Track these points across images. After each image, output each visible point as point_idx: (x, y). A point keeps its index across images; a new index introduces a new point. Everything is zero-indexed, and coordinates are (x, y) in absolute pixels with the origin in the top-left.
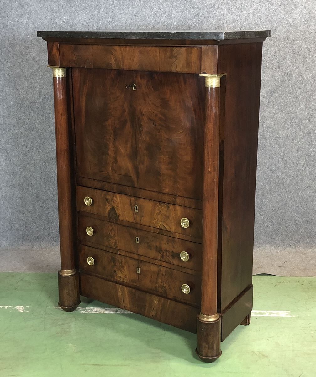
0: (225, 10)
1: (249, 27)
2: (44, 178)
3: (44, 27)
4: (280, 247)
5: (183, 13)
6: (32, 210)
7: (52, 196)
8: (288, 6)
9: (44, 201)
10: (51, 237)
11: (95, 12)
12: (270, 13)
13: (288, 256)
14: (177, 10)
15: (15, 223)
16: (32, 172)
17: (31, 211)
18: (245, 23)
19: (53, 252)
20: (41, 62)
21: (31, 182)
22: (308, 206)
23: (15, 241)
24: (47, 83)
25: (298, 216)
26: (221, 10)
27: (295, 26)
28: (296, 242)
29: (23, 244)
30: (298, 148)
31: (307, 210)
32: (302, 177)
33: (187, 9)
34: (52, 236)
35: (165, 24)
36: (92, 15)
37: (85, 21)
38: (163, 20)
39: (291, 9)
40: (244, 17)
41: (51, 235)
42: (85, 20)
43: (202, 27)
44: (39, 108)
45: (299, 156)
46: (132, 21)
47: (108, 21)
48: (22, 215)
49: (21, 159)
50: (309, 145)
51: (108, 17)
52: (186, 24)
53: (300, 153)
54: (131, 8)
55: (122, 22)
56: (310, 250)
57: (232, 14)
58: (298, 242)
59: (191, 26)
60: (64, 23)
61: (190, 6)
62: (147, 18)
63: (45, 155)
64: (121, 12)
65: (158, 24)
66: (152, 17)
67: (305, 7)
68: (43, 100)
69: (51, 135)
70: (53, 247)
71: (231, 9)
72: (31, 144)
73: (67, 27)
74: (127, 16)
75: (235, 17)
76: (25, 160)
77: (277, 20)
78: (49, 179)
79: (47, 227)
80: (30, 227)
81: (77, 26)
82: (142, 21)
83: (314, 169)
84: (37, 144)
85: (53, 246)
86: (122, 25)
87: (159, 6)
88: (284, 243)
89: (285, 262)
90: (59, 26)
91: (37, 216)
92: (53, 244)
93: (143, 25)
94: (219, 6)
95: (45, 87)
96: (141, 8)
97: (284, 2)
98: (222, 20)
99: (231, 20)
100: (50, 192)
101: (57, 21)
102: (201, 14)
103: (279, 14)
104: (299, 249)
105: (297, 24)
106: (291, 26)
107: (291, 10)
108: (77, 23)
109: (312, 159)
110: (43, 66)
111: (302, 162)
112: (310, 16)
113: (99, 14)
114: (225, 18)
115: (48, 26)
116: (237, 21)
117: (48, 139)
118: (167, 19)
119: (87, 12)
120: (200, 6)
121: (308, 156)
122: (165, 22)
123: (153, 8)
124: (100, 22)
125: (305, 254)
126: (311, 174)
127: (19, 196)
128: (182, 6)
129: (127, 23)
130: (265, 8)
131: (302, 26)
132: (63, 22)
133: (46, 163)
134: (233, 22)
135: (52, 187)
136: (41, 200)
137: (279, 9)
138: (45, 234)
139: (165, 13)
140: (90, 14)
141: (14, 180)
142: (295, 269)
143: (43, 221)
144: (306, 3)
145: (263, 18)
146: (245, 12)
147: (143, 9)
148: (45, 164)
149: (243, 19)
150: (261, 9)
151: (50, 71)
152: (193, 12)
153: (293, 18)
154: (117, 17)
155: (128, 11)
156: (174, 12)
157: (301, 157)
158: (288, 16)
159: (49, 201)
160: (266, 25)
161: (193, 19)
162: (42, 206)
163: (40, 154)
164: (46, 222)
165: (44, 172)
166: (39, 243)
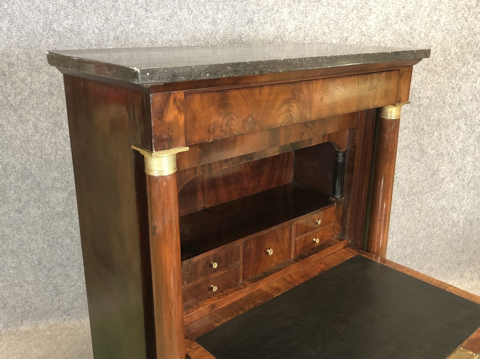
0: (286, 14)
1: (315, 37)
2: (48, 240)
3: (36, 36)
5: (232, 18)
6: (34, 281)
7: (61, 261)
8: (361, 10)
9: (50, 268)
10: (62, 311)
11: (111, 15)
12: (340, 20)
14: (223, 13)
15: (9, 299)
16: (30, 233)
17: (31, 283)
18: (310, 32)
20: (35, 84)
21: (29, 246)
23: (11, 321)
24: (45, 114)
26: (280, 15)
27: (369, 36)
29: (22, 324)
33: (237, 13)
34: (63, 309)
35: (209, 31)
36: (107, 19)
37: (97, 28)
38: (205, 27)
39: (366, 14)
40: (309, 23)
41: (62, 309)
42: (97, 25)
43: (256, 37)
44: (35, 148)
46: (163, 27)
47: (131, 27)
48: (19, 288)
49: (12, 218)
51: (130, 22)
52: (236, 32)
54: (161, 10)
55: (149, 29)
57: (295, 19)
59: (243, 34)
60: (66, 30)
61: (242, 9)
62: (184, 24)
63: (47, 210)
64: (148, 16)
65: (198, 32)
66: (191, 23)
67: (382, 12)
68: (40, 138)
69: (54, 183)
70: (65, 323)
71: (293, 14)
72: (27, 197)
73: (71, 35)
74: (156, 21)
75: (298, 24)
76: (19, 218)
77: (348, 28)
78: (55, 240)
79: (56, 300)
80: (32, 302)
81: (85, 34)
82: (177, 27)
84: (35, 197)
86: (149, 33)
87: (200, 8)
90: (59, 34)
91: (40, 288)
92: (65, 319)
93: (179, 33)
94: (279, 9)
95: (42, 120)
96: (175, 11)
97: (357, 5)
98: (282, 28)
99: (293, 27)
100: (57, 256)
101: (55, 26)
102: (255, 19)
103: (351, 20)
105: (371, 33)
106: (365, 35)
107: (366, 16)
108: (85, 30)
110: (37, 90)
112: (387, 24)
113: (117, 18)
114: (285, 24)
115: (41, 33)
116: (301, 29)
117: (50, 189)
118: (211, 25)
119: (100, 15)
120: (255, 8)
122: (208, 29)
123: (192, 11)
124: (119, 28)
127: (13, 265)
128: (230, 9)
129: (157, 30)
130: (334, 12)
131: (377, 36)
132: (64, 28)
134: (296, 30)
135: (59, 250)
136: (45, 267)
137: (351, 14)
138: (54, 308)
139: (208, 17)
140: (104, 18)
141: (4, 245)
143: (50, 292)
144: (383, 7)
145: (331, 25)
146: (310, 17)
147: (178, 12)
148: (48, 221)
149: (308, 26)
150: (330, 14)
151: (48, 97)
152: (245, 16)
153: (368, 26)
154: (143, 21)
155: (158, 14)
156: (220, 16)
158: (362, 23)
159: (57, 267)
160: (335, 34)
161: (245, 26)
162: (47, 275)
163: (41, 210)
164: (53, 293)
165: (47, 231)
166: (46, 320)
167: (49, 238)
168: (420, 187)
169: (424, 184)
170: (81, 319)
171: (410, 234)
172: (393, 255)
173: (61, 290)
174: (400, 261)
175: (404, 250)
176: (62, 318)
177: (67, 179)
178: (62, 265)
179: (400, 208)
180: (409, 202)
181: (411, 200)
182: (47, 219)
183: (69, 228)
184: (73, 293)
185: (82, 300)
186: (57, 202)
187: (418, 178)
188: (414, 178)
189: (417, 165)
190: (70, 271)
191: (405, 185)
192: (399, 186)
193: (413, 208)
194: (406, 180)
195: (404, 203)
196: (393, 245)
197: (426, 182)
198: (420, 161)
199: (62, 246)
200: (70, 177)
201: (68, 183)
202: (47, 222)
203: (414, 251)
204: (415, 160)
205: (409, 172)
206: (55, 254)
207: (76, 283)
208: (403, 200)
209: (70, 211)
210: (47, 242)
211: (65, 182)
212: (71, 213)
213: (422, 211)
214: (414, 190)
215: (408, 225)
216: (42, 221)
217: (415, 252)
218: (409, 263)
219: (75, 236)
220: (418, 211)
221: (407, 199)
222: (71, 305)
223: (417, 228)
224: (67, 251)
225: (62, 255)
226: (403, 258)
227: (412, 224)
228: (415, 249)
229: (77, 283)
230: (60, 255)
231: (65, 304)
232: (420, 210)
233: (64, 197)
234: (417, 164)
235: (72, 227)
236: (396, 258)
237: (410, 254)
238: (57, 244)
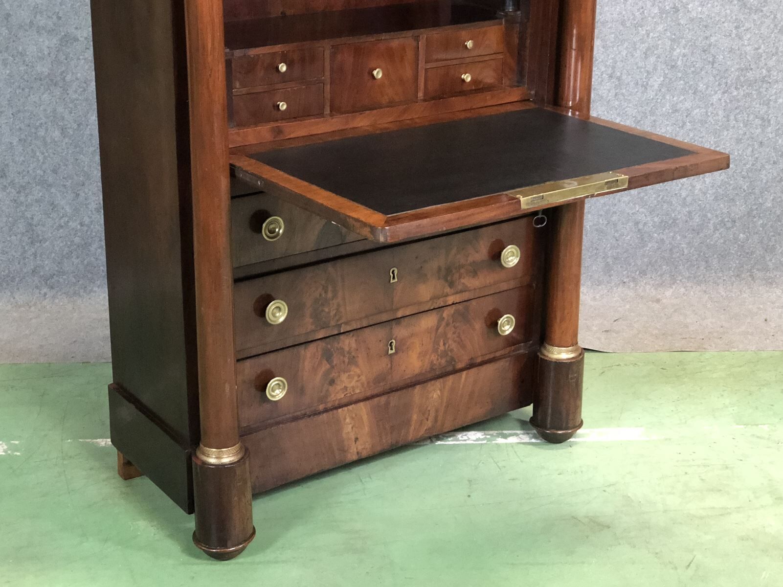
2: (20, 129)
4: (600, 287)
7: (42, 173)
9: (21, 186)
10: (41, 277)
13: (621, 307)
19: (49, 315)
22: (666, 187)
25: (643, 213)
28: (638, 273)
30: (648, 49)
31: (665, 198)
32: (655, 118)
34: (42, 273)
41: (40, 272)
45: (650, 68)
50: (673, 40)
53: (652, 59)
56: (669, 293)
58: (643, 273)
63: (21, 68)
69: (35, 17)
70: (45, 303)
78: (33, 131)
79: (30, 253)
83: (682, 97)
85: (45, 299)
88: (610, 276)
89: (615, 321)
92: (45, 294)
100: (36, 163)
104: (644, 290)
109: (680, 75)
111: (656, 81)
117: (27, 28)
121: (669, 67)
125: (658, 301)
126: (676, 111)
133: (23, 89)
135: (40, 152)
136: (12, 183)
138: (25, 270)
142: (640, 336)
143: (19, 236)
148: (20, 91)
157: (655, 69)
159: (34, 185)
162: (15, 201)
163: (8, 67)
164: (26, 239)
165: (19, 111)
166: (9, 294)
167: (23, 126)
168: (763, 68)
169: (771, 63)
170: (75, 298)
171: (742, 170)
172: (706, 216)
173: (40, 232)
174: (722, 230)
175: (730, 206)
176: (40, 293)
177: (57, 11)
178: (43, 183)
179: (720, 112)
180: (738, 101)
181: (744, 95)
182: (20, 87)
183: (60, 109)
184: (62, 242)
185: (78, 257)
186: (40, 54)
187: (757, 49)
188: (748, 48)
189: (754, 20)
190: (59, 195)
191: (728, 63)
192: (716, 65)
193: (749, 115)
194: (731, 50)
195: (728, 101)
196: (705, 194)
197: (774, 58)
198: (762, 11)
199: (45, 144)
200: (64, 7)
201: (59, 18)
202: (20, 93)
203: (752, 210)
204: (751, 9)
205: (737, 35)
206: (32, 159)
207: (68, 222)
208: (726, 95)
209: (61, 75)
210: (18, 133)
211: (55, 17)
212: (64, 80)
213: (769, 121)
214: (750, 75)
215: (738, 150)
216: (10, 90)
217: (755, 212)
218: (741, 235)
219: (69, 126)
220: (758, 122)
221: (735, 93)
222: (57, 266)
223: (757, 158)
224: (54, 154)
225: (43, 163)
226: (729, 225)
227: (747, 148)
228: (755, 204)
229: (70, 224)
230: (42, 161)
231: (46, 262)
232: (763, 119)
233: (52, 46)
234: (756, 17)
235: (65, 108)
236: (712, 222)
237: (744, 215)
238: (37, 138)
